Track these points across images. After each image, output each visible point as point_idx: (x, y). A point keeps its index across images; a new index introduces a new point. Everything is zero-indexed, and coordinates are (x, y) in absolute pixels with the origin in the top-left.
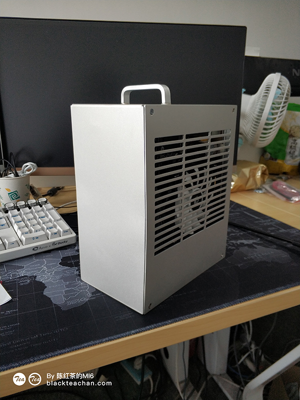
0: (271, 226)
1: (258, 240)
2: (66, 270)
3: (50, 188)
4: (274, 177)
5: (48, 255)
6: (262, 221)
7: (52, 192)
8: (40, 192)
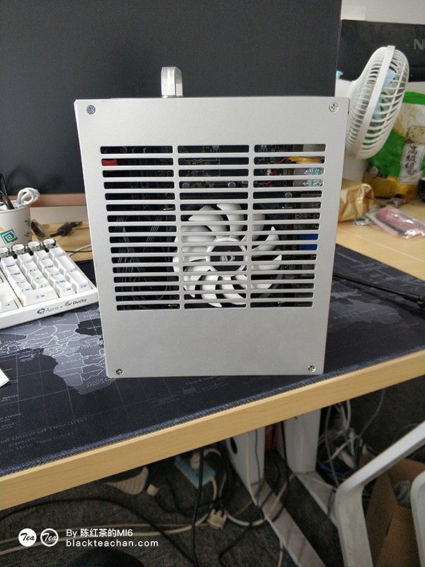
0: (375, 272)
1: (354, 293)
2: (85, 339)
3: (62, 225)
4: (383, 202)
5: (60, 320)
6: (363, 266)
7: (64, 230)
8: (48, 231)
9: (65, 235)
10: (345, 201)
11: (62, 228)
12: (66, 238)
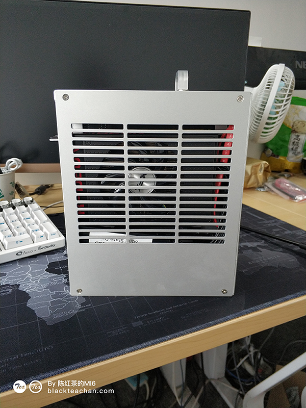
0: (276, 227)
1: (262, 243)
2: (52, 277)
4: (277, 175)
5: (33, 261)
6: (266, 222)
7: (40, 191)
8: (27, 190)
9: (41, 194)
10: (250, 173)
11: (39, 188)
12: (41, 196)
